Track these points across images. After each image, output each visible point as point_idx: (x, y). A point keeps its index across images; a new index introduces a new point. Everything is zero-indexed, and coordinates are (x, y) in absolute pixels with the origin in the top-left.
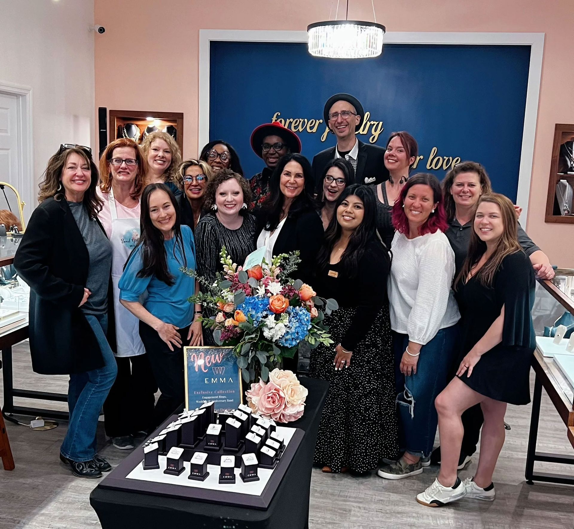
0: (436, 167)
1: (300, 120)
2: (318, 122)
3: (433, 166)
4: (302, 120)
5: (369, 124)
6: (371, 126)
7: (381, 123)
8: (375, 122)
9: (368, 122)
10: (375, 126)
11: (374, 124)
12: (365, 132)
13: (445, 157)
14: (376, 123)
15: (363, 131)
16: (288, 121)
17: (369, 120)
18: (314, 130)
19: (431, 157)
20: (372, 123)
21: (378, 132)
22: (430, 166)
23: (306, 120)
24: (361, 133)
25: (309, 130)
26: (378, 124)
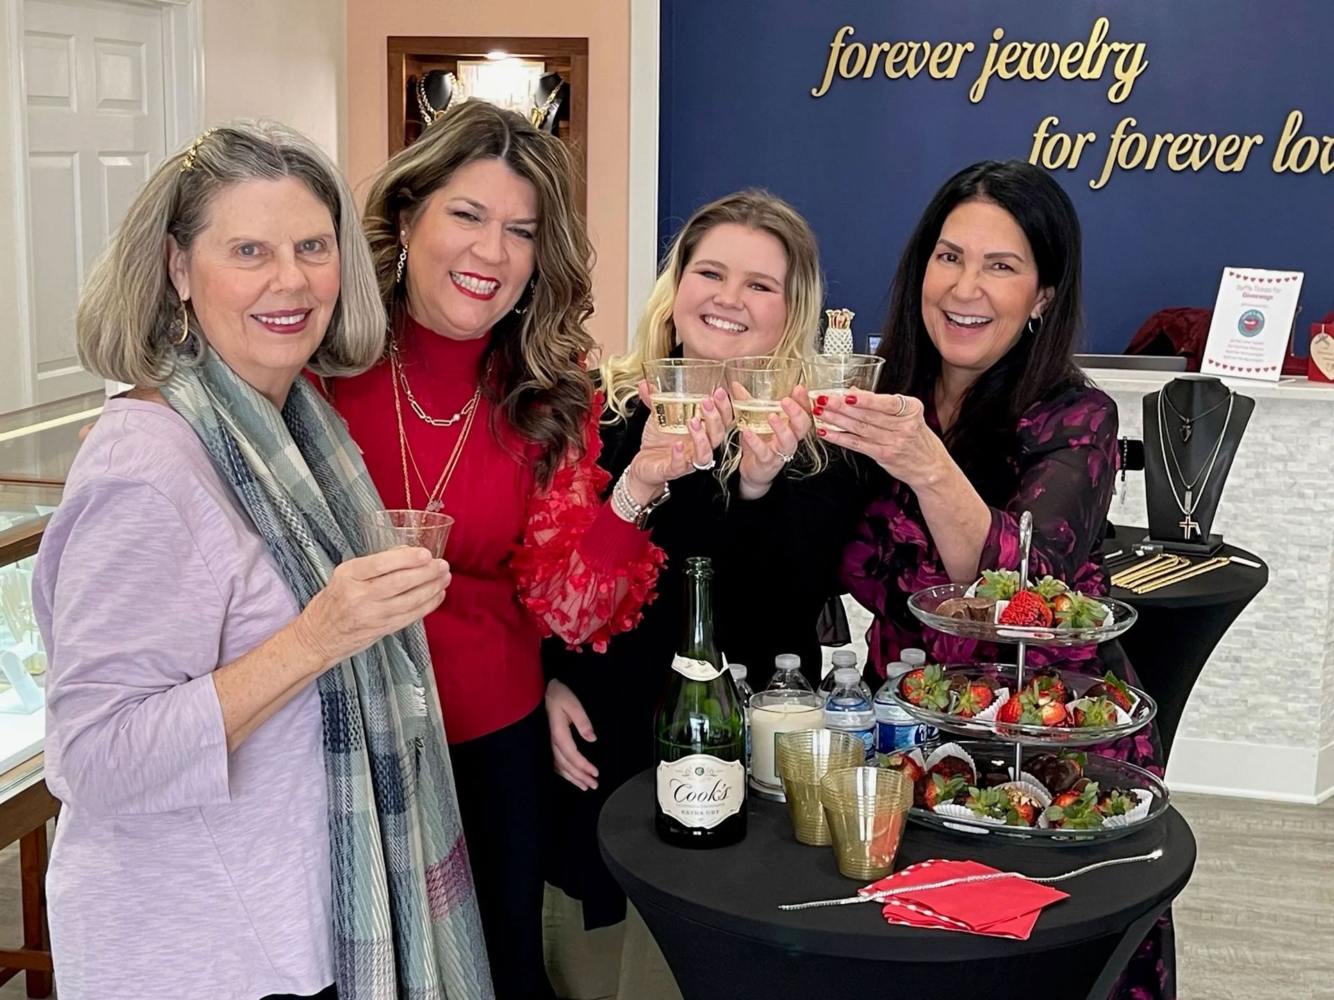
0: (1299, 166)
1: (911, 44)
2: (960, 49)
3: (1292, 163)
4: (916, 46)
5: (1106, 50)
6: (1114, 55)
7: (1141, 47)
8: (1123, 46)
9: (1105, 45)
10: (1123, 56)
11: (1121, 51)
12: (1096, 73)
13: (1325, 139)
14: (1127, 48)
15: (1090, 70)
16: (876, 49)
17: (1108, 40)
18: (951, 72)
19: (1286, 138)
20: (1116, 46)
21: (1134, 71)
22: (1283, 164)
23: (927, 45)
24: (1085, 75)
25: (935, 73)
26: (1132, 52)
